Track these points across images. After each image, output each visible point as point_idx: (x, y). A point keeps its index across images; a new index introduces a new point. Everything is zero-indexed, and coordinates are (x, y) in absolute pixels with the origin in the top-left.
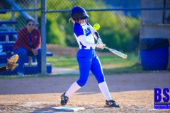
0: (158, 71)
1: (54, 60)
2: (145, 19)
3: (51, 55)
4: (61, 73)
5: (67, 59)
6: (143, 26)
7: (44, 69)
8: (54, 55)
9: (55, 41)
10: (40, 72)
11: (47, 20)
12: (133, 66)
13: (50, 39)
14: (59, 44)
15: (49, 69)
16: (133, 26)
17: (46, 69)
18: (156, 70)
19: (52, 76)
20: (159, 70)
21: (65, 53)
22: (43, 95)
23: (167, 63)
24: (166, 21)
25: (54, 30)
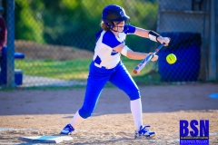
0: (184, 83)
1: (27, 65)
2: (165, 3)
3: (21, 57)
4: (37, 85)
5: (45, 64)
6: (162, 13)
7: (11, 78)
8: (26, 58)
9: (29, 35)
10: (5, 82)
11: (16, 4)
12: (147, 75)
13: (21, 32)
14: (34, 40)
15: (19, 78)
16: (147, 13)
17: (13, 79)
18: (181, 81)
19: (24, 89)
20: (186, 80)
21: (43, 54)
22: (9, 117)
23: (198, 70)
24: (197, 7)
25: (27, 19)
